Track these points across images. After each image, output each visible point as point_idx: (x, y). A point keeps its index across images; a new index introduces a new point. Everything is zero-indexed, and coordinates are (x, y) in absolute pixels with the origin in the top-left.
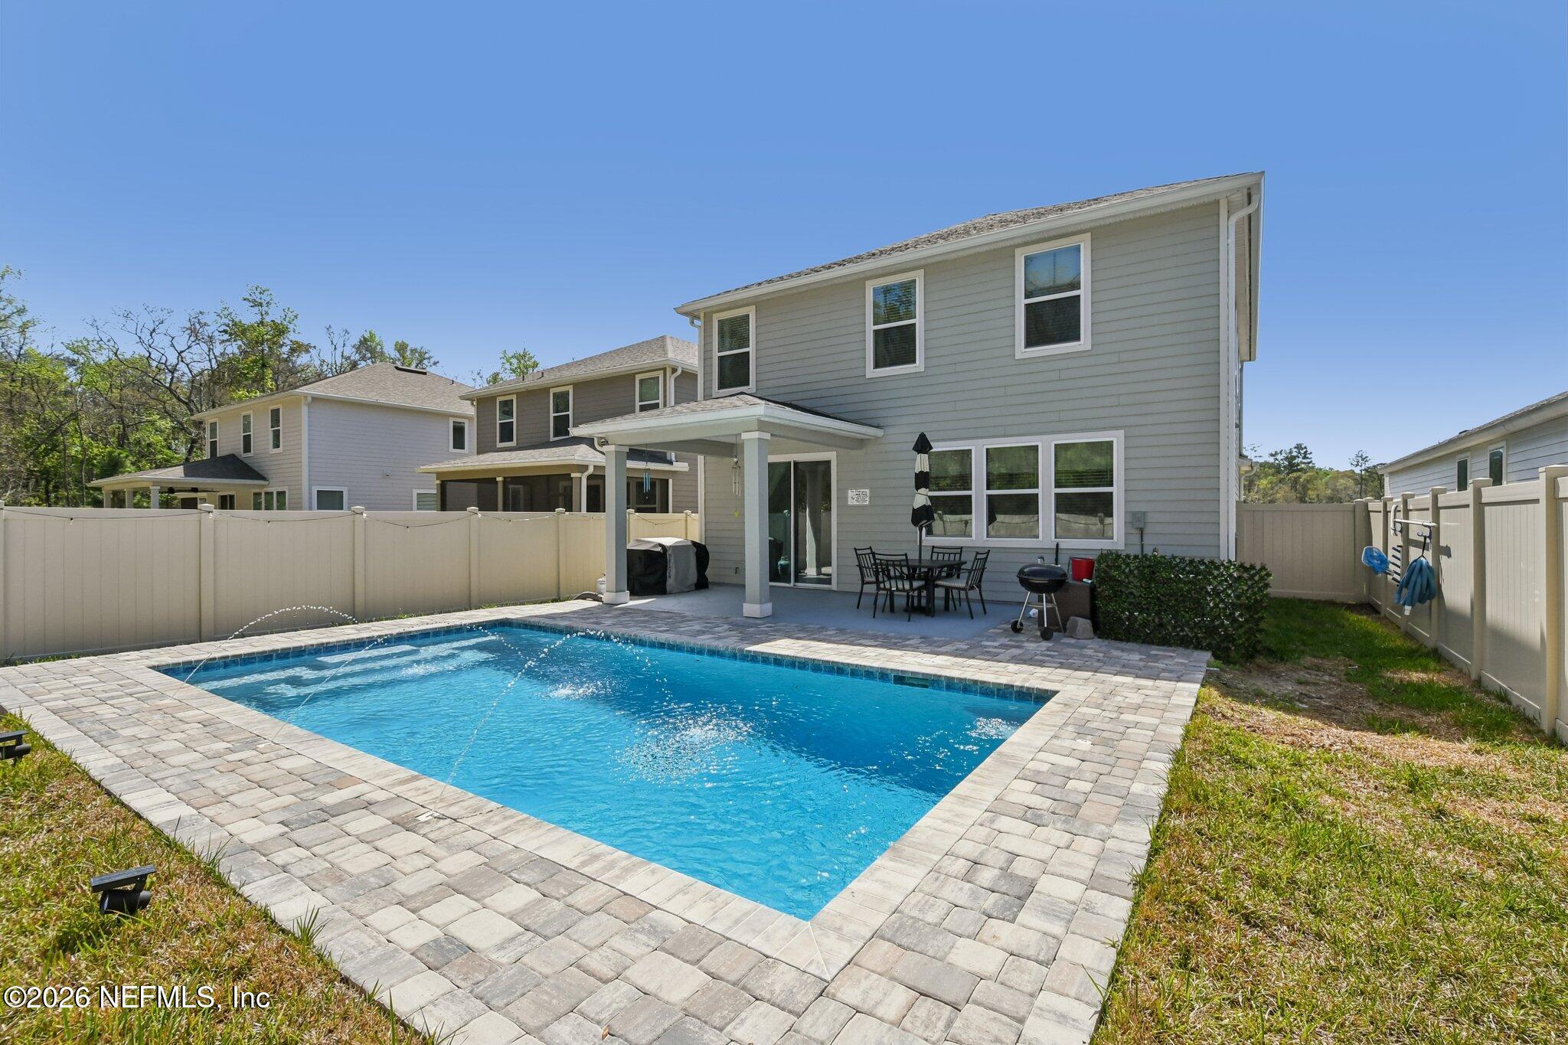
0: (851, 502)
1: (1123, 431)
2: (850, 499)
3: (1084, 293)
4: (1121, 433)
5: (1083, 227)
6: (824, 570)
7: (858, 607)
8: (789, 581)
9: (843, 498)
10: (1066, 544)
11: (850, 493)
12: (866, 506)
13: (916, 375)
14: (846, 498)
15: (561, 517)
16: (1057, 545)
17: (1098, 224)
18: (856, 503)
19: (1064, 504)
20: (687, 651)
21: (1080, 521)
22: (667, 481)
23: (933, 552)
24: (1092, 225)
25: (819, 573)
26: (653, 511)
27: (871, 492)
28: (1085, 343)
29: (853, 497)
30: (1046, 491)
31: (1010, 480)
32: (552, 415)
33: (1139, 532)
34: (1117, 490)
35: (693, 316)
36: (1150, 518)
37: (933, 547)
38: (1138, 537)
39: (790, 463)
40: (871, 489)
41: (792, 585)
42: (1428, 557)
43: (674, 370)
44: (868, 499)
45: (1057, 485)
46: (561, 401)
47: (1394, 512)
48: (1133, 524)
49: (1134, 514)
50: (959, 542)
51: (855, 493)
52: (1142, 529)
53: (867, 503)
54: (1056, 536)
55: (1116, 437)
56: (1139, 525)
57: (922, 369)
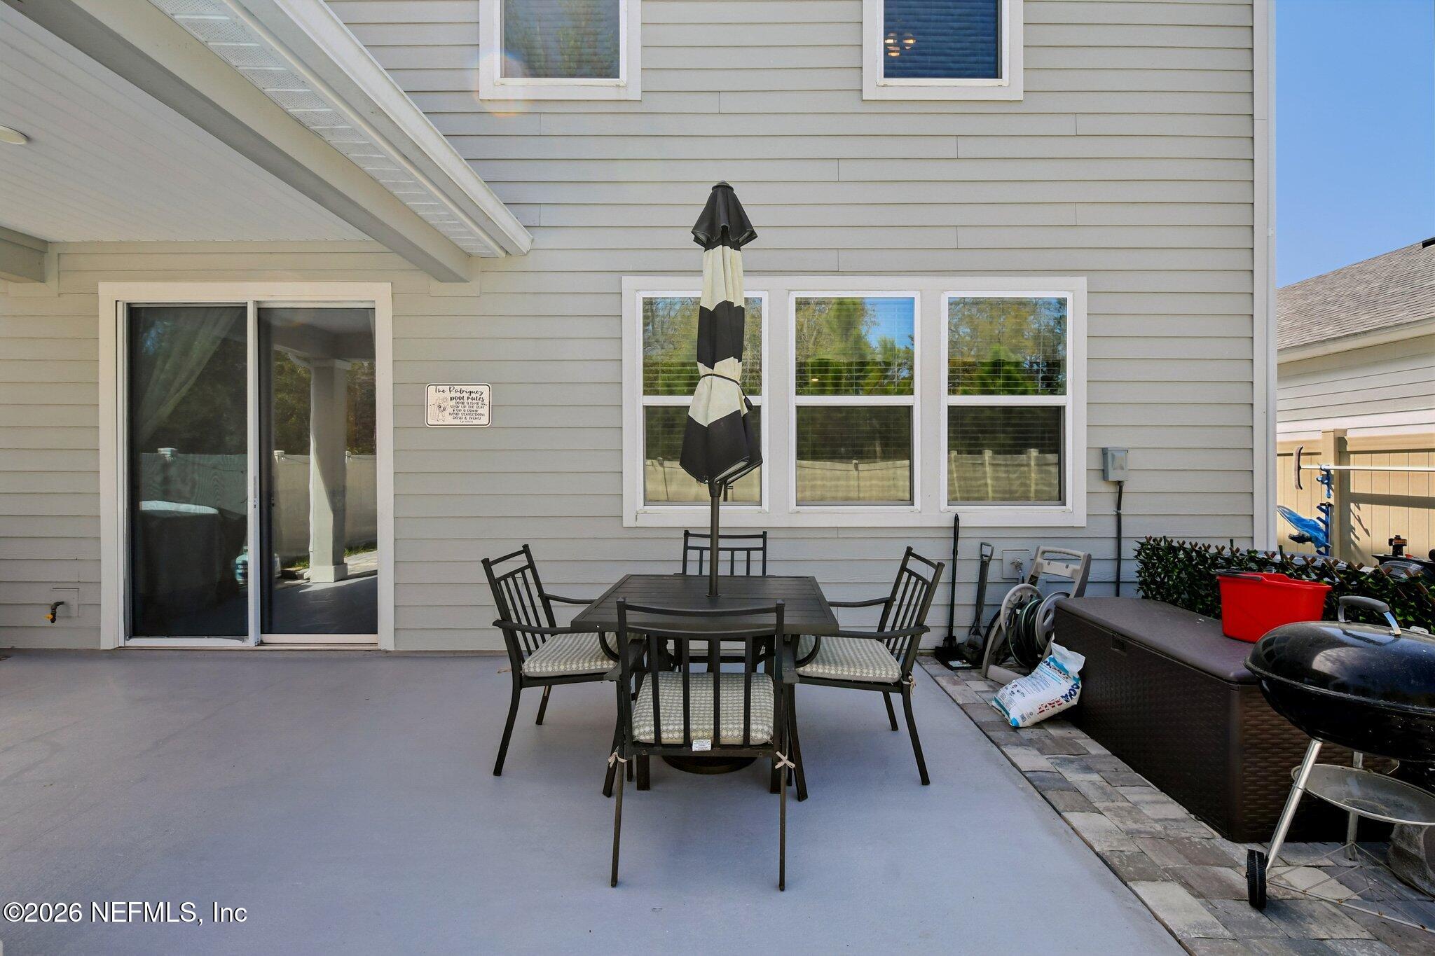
0: (435, 418)
1: (1085, 279)
2: (431, 410)
4: (1081, 282)
6: (357, 563)
7: (498, 771)
8: (242, 632)
9: (412, 406)
10: (973, 517)
11: (434, 396)
12: (482, 428)
13: (619, 108)
14: (423, 406)
16: (957, 519)
18: (450, 420)
19: (967, 430)
23: (686, 548)
25: (341, 573)
27: (494, 394)
28: (1010, 84)
29: (442, 407)
30: (930, 402)
33: (1113, 489)
34: (1073, 403)
36: (1136, 460)
38: (1111, 501)
39: (243, 309)
40: (495, 385)
41: (250, 642)
44: (485, 411)
45: (953, 390)
47: (1299, 454)
48: (1104, 473)
49: (1104, 452)
50: (733, 516)
51: (448, 395)
52: (1119, 484)
53: (484, 420)
54: (952, 500)
55: (1073, 291)
56: (1114, 476)
57: (635, 95)
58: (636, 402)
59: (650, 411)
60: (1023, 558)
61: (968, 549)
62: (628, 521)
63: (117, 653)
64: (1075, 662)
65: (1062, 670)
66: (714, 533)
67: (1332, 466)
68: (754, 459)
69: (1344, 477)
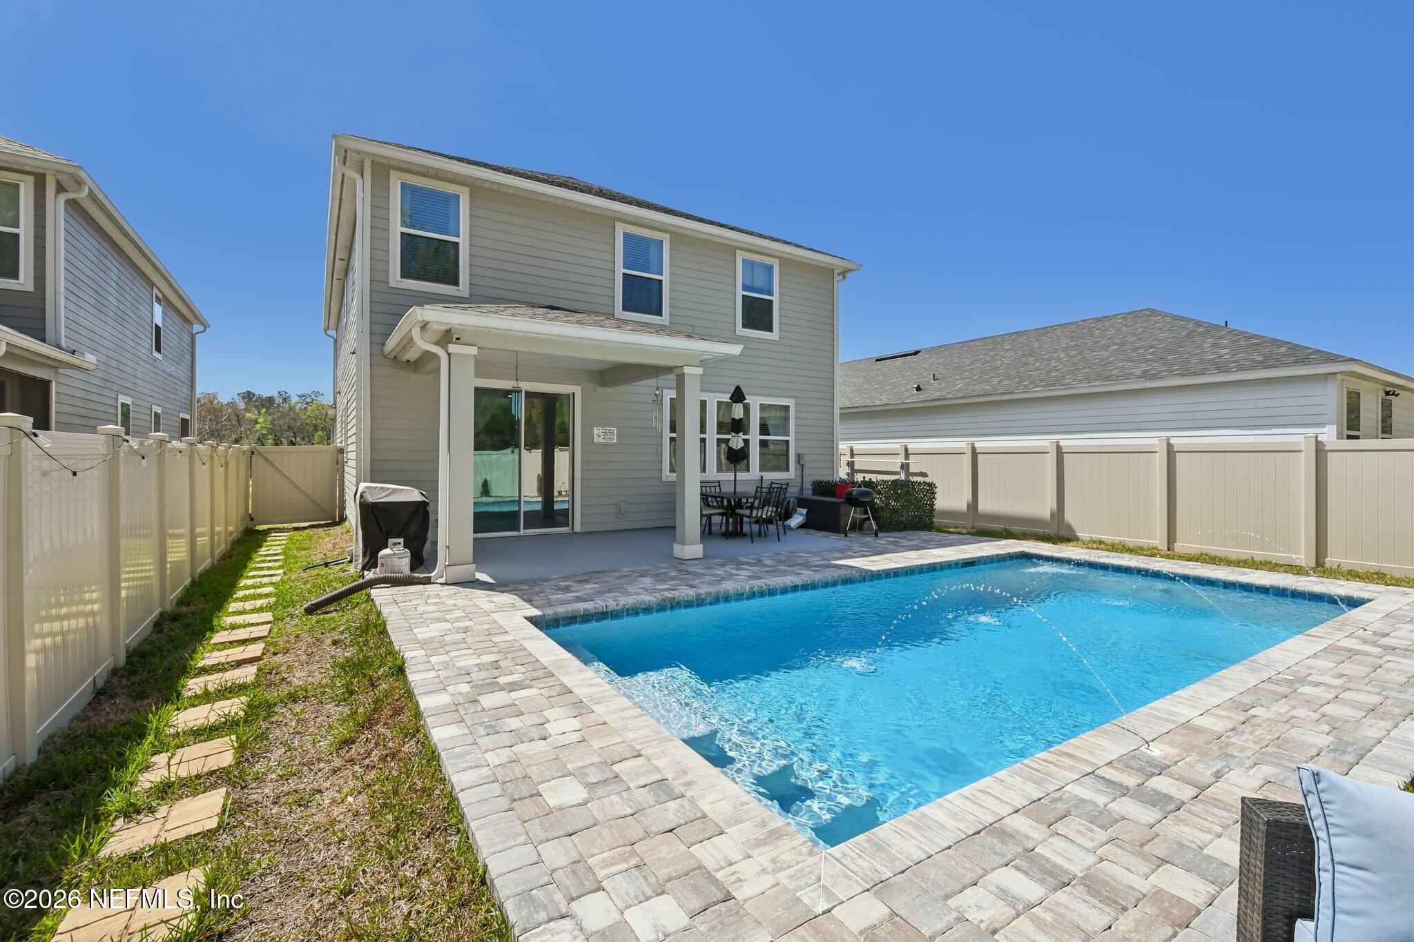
0: (596, 440)
1: (794, 400)
2: (595, 436)
3: (775, 298)
4: (793, 401)
5: (776, 253)
9: (588, 435)
10: (767, 475)
11: (596, 431)
12: (614, 444)
14: (592, 436)
17: (784, 256)
18: (602, 441)
22: (48, 384)
27: (618, 431)
28: (777, 334)
29: (599, 436)
30: (754, 438)
33: (802, 469)
34: (791, 439)
36: (807, 458)
40: (619, 428)
41: (522, 532)
44: (615, 437)
45: (761, 433)
48: (798, 461)
49: (799, 455)
51: (601, 431)
52: (803, 465)
53: (615, 441)
54: (760, 470)
55: (790, 403)
56: (801, 462)
57: (667, 323)
58: (667, 435)
59: (670, 439)
62: (664, 479)
64: (804, 511)
65: (801, 514)
67: (850, 459)
69: (853, 462)
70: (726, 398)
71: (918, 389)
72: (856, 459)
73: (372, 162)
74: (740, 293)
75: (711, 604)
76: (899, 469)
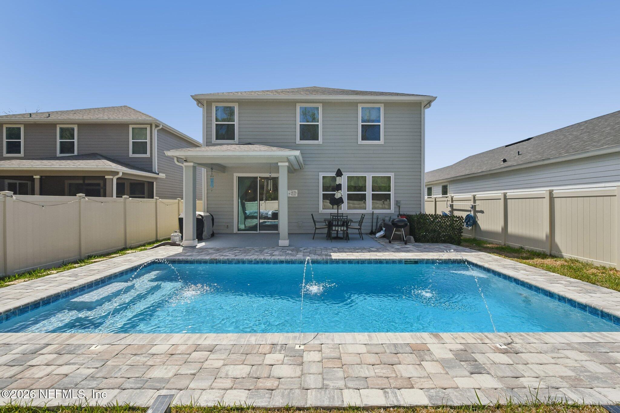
1: (394, 173)
3: (382, 124)
5: (382, 101)
10: (376, 211)
12: (296, 197)
13: (319, 145)
15: (127, 200)
16: (373, 212)
17: (386, 101)
18: (291, 196)
19: (375, 197)
20: (298, 263)
21: (379, 203)
22: (153, 183)
23: (331, 216)
24: (385, 101)
26: (144, 197)
27: (298, 191)
28: (382, 142)
29: (289, 194)
30: (369, 193)
31: (356, 188)
32: (58, 140)
33: (398, 207)
34: (392, 193)
35: (199, 102)
36: (402, 202)
37: (331, 214)
38: (398, 209)
39: (258, 177)
40: (298, 190)
41: (258, 232)
42: (472, 214)
43: (157, 126)
44: (297, 194)
45: (373, 191)
46: (67, 133)
47: (447, 201)
48: (397, 204)
49: (397, 201)
50: (340, 211)
51: (290, 192)
54: (372, 209)
55: (392, 175)
56: (398, 205)
57: (321, 143)
58: (321, 193)
59: (323, 194)
60: (383, 218)
61: (375, 217)
62: (320, 212)
63: (236, 233)
66: (338, 213)
68: (343, 202)
69: (452, 205)
70: (334, 174)
71: (505, 161)
72: (454, 203)
73: (207, 101)
74: (360, 124)
75: (236, 263)
76: (470, 209)
